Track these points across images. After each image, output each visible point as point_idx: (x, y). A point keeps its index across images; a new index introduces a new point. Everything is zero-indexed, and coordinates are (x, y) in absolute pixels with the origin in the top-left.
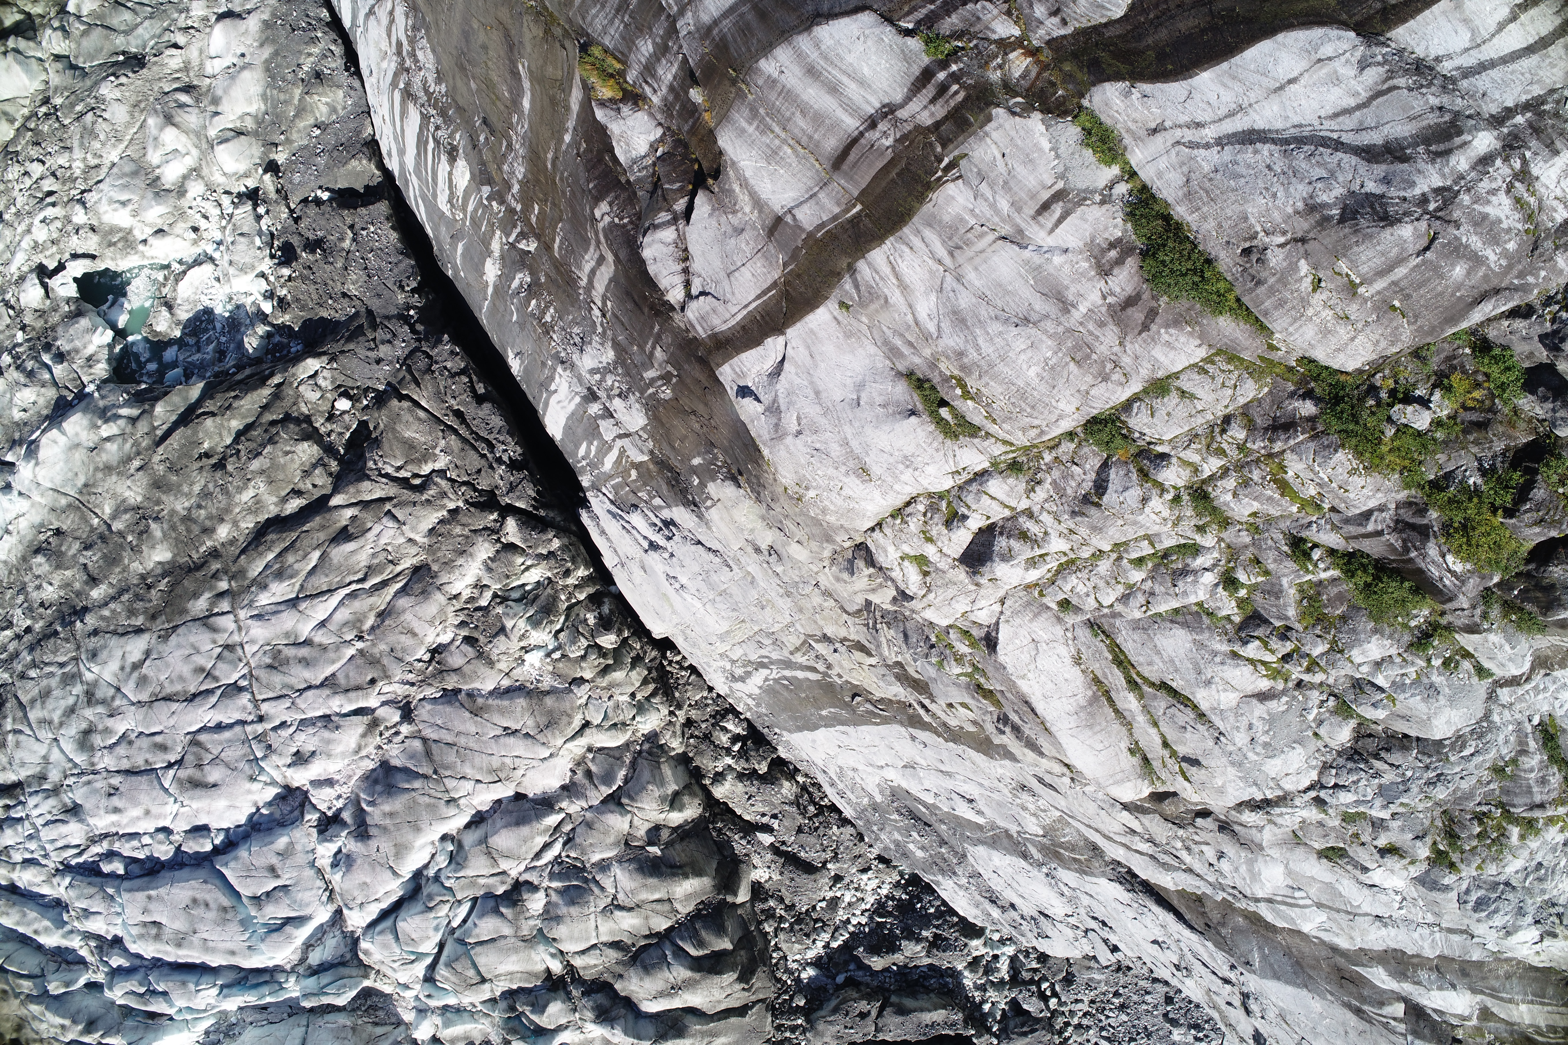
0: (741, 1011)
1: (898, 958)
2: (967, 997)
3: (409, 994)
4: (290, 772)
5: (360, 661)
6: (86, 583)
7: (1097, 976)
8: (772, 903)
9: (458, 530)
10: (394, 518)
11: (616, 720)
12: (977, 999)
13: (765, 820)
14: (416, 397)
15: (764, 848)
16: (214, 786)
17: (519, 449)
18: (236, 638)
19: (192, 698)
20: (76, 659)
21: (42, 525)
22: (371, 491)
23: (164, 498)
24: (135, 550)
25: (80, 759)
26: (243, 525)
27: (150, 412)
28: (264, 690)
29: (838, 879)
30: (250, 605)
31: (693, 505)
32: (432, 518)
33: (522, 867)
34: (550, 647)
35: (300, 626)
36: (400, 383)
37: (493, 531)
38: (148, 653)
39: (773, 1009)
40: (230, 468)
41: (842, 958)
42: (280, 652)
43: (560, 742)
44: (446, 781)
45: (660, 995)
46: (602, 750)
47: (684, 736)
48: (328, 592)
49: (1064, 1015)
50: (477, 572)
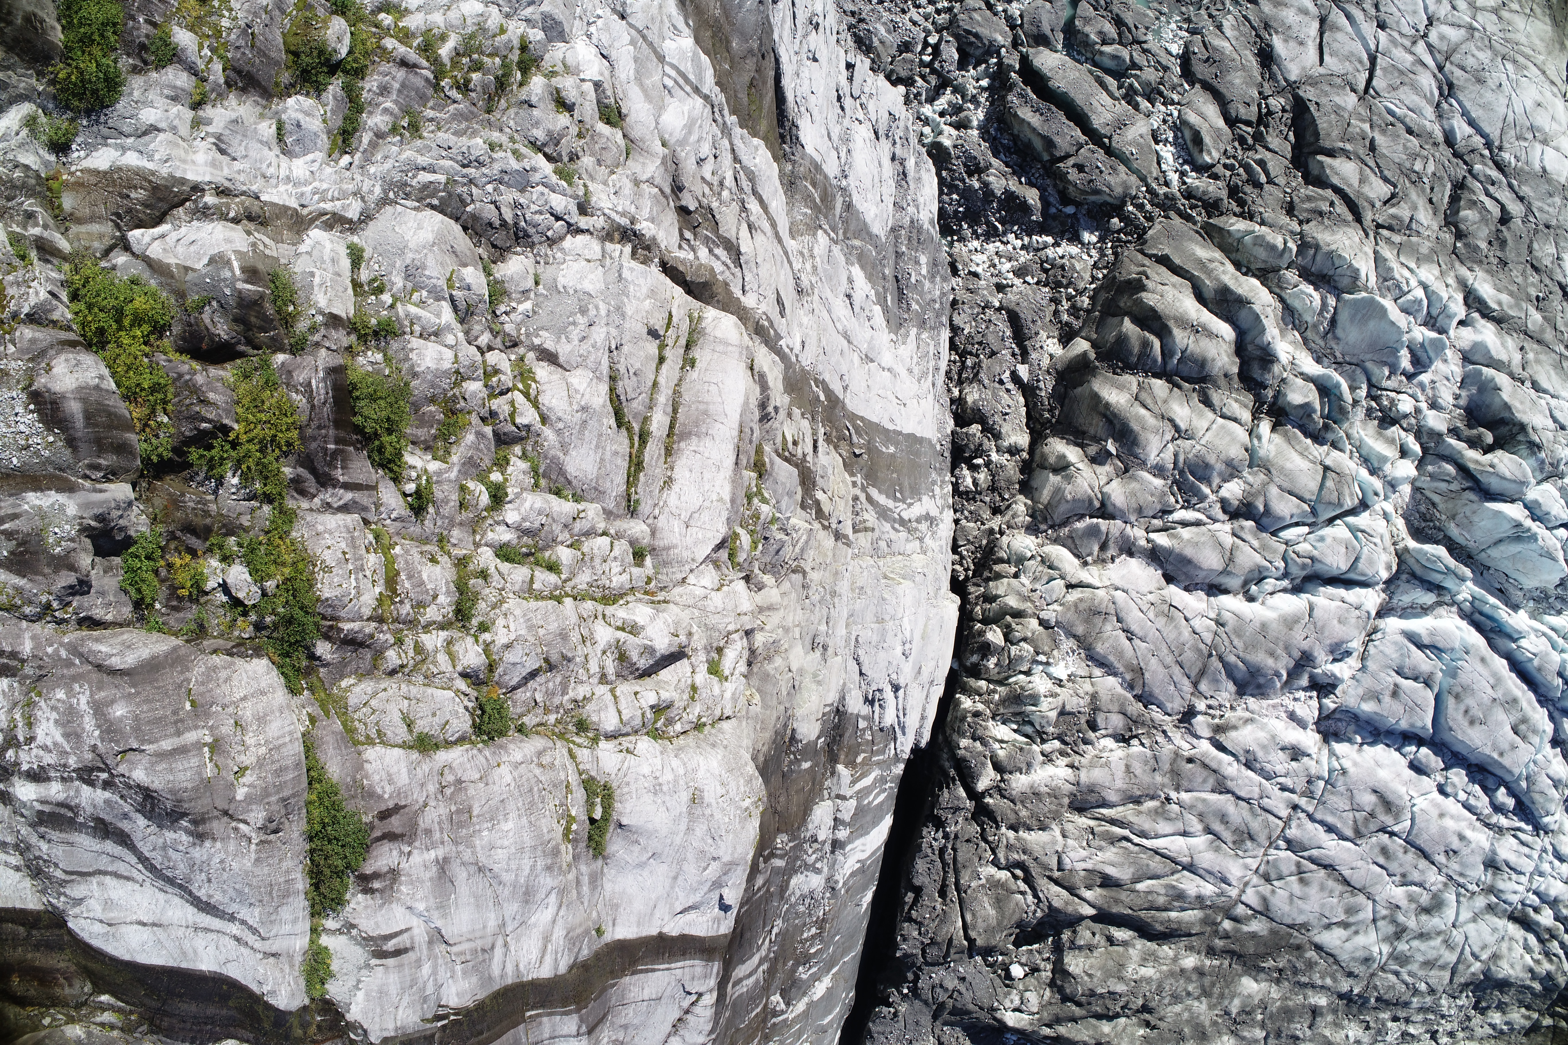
0: (1164, 261)
1: (1013, 185)
2: (992, 104)
3: (1389, 507)
4: (1313, 751)
5: (1185, 784)
6: (1321, 1015)
7: (882, 30)
8: (1065, 317)
9: (1024, 813)
10: (1060, 862)
11: (1046, 570)
12: (985, 95)
13: (1010, 386)
14: (961, 933)
15: (1031, 365)
16: (1375, 792)
17: (924, 833)
18: (1255, 880)
19: (1329, 867)
20: (1382, 970)
22: (1057, 896)
23: (1207, 1024)
24: (1264, 1006)
25: (1450, 897)
26: (1171, 953)
28: (1273, 827)
29: (1000, 288)
30: (1222, 894)
31: (840, 712)
32: (1033, 838)
33: (1217, 526)
34: (1041, 668)
35: (1202, 847)
36: (962, 952)
37: (999, 790)
38: (1328, 927)
39: (1140, 237)
40: (1140, 1002)
41: (1054, 224)
42: (1234, 843)
43: (1101, 593)
44: (1209, 642)
45: (1212, 335)
46: (1077, 556)
47: (1008, 507)
48: (1157, 853)
49: (934, 22)
50: (1038, 770)
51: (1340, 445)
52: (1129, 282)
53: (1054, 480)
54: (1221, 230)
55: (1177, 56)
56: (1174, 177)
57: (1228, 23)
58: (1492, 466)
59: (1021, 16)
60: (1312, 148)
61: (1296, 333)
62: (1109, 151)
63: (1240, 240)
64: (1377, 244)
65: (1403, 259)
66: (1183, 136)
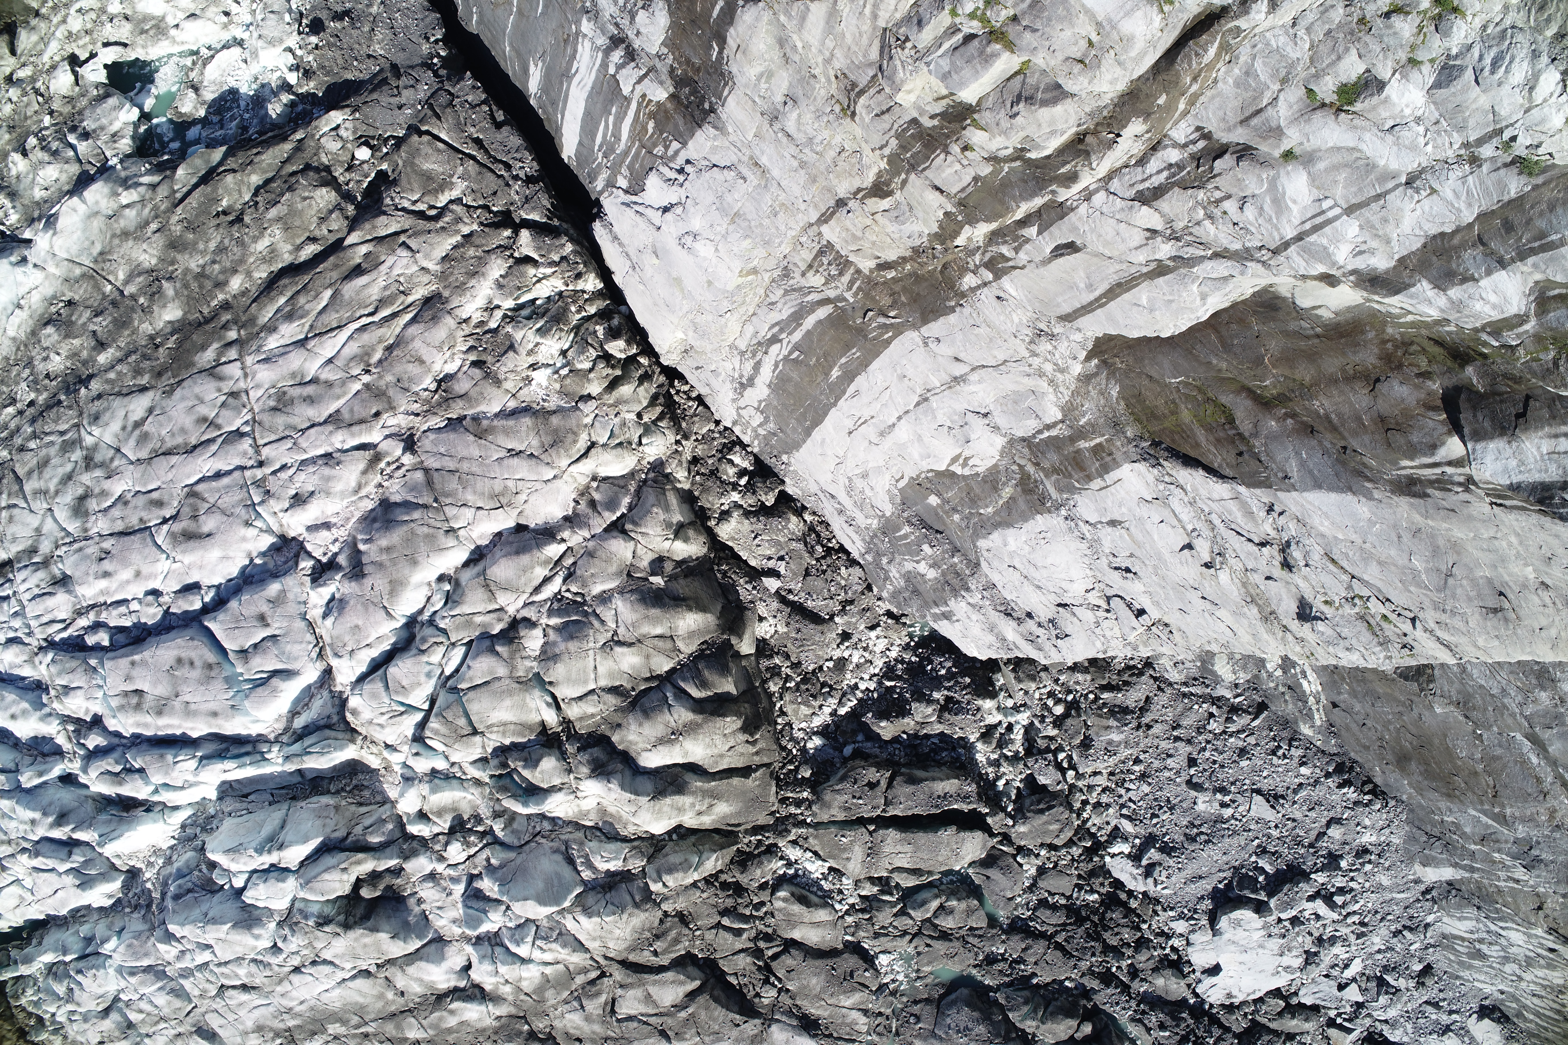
0: (745, 772)
1: (908, 724)
2: (980, 774)
3: (396, 759)
4: (287, 518)
5: (365, 395)
6: (94, 349)
7: (1116, 737)
8: (777, 661)
9: (471, 252)
10: (409, 248)
11: (622, 440)
12: (991, 776)
13: (771, 564)
14: (435, 132)
15: (770, 596)
16: (209, 535)
17: (535, 164)
18: (242, 385)
19: (192, 450)
20: (77, 426)
21: (54, 297)
22: (386, 225)
23: (179, 257)
24: (146, 311)
25: (73, 527)
26: (257, 276)
27: (171, 177)
28: (266, 434)
29: (845, 636)
30: (258, 350)
31: (710, 114)
32: (446, 244)
33: (520, 603)
34: (558, 365)
35: (307, 365)
36: (421, 121)
37: (506, 248)
38: (150, 411)
40: (247, 219)
41: (850, 727)
42: (285, 393)
44: (446, 509)
45: (661, 741)
46: (605, 479)
47: (690, 470)
48: (339, 327)
49: (1081, 790)
50: (490, 292)
51: (480, 764)
52: (757, 728)
53: (677, 517)
54: (722, 848)
55: (876, 956)
56: (793, 853)
57: (862, 1023)
58: (343, 871)
59: (1021, 865)
60: (709, 986)
61: (590, 824)
62: (861, 822)
63: (700, 853)
64: (592, 958)
65: (560, 967)
66: (815, 894)
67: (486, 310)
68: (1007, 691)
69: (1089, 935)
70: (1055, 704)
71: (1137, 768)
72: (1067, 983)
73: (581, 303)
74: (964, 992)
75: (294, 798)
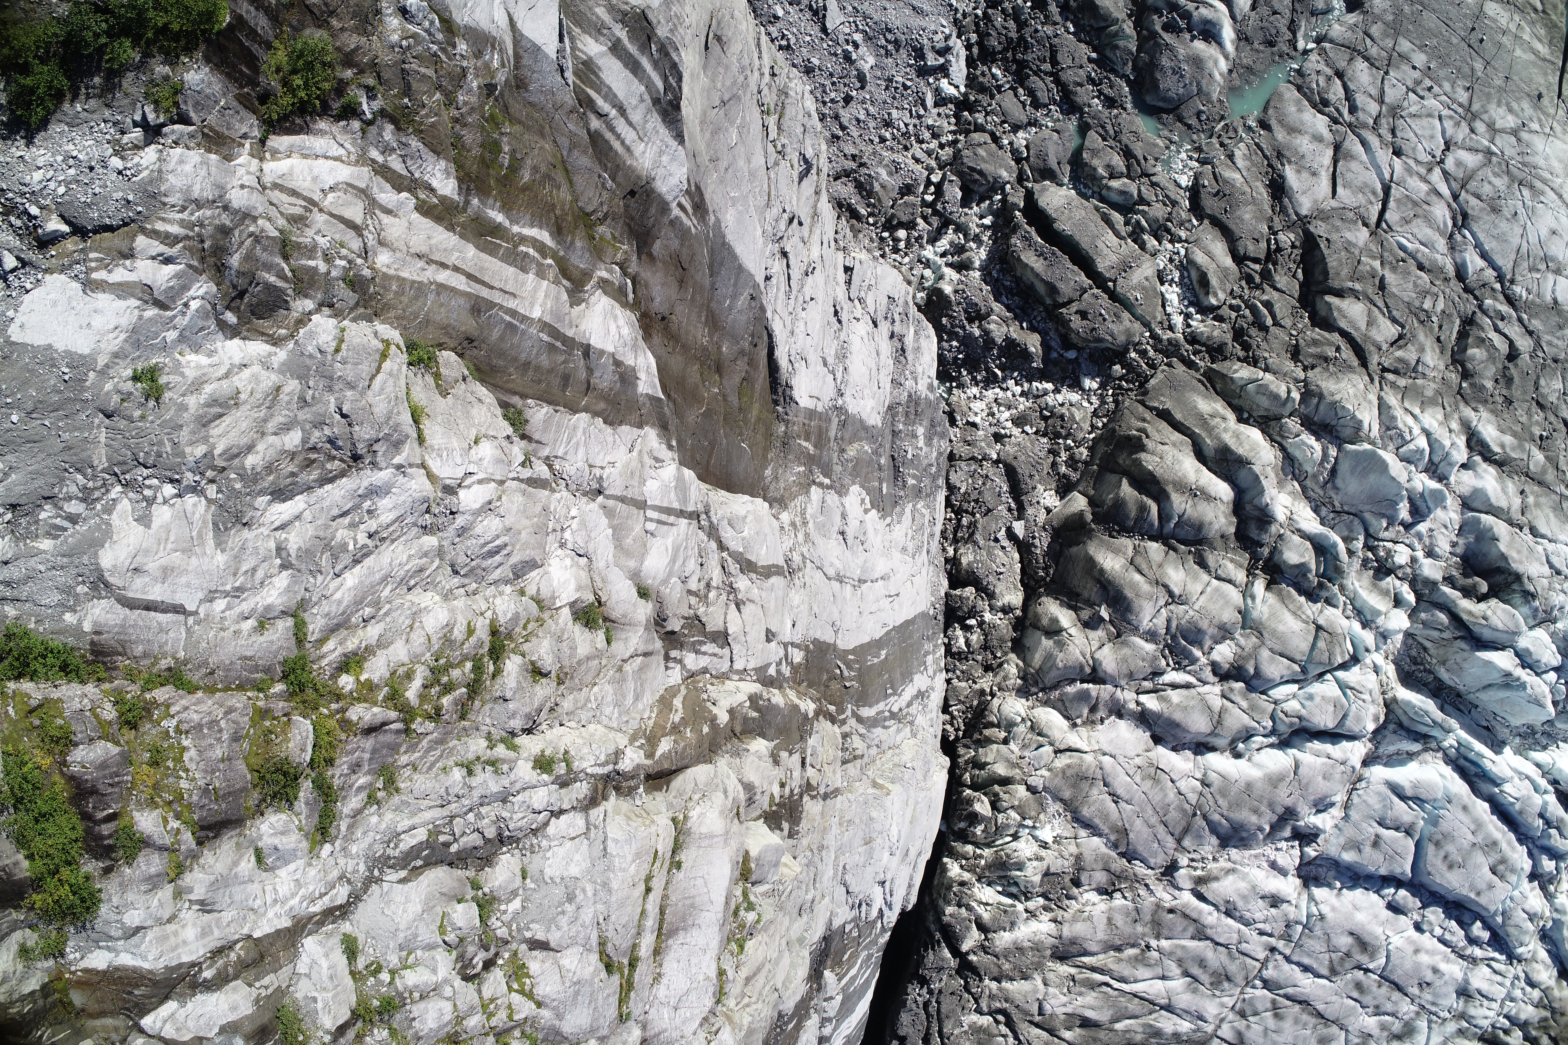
0: (1165, 415)
1: (1015, 332)
2: (994, 242)
3: (1379, 658)
4: (1293, 897)
5: (1165, 932)
7: (883, 173)
8: (1063, 469)
9: (1007, 966)
10: (1040, 1008)
11: (1035, 736)
12: (988, 234)
13: (1006, 543)
15: (1027, 521)
16: (1352, 934)
17: (909, 990)
18: (1231, 1016)
19: (1304, 1003)
22: (1037, 1037)
25: (1422, 1024)
28: (1250, 968)
29: (998, 438)
30: (1198, 1030)
31: (827, 937)
32: (1015, 988)
33: (1207, 688)
34: (1027, 832)
35: (1180, 990)
37: (983, 948)
39: (1142, 385)
41: (1054, 370)
42: (1212, 985)
43: (1089, 758)
44: (1194, 803)
45: (1209, 498)
46: (1067, 718)
47: (1001, 665)
48: (1135, 996)
49: (937, 158)
50: (1022, 927)
51: (1334, 602)
52: (1129, 438)
53: (1047, 643)
54: (1224, 376)
55: (1187, 189)
56: (1178, 321)
57: (1240, 152)
58: (1485, 618)
59: (1027, 147)
60: (1320, 287)
61: (1296, 484)
62: (1114, 296)
63: (1243, 388)
64: (1381, 389)
65: (1407, 404)
66: (1189, 277)
67: (1035, 916)
68: (921, 283)
69: (1026, 48)
70: (900, 240)
71: (888, 135)
72: (1072, 30)
73: (972, 861)
74: (1149, 99)
75: (1459, 695)
